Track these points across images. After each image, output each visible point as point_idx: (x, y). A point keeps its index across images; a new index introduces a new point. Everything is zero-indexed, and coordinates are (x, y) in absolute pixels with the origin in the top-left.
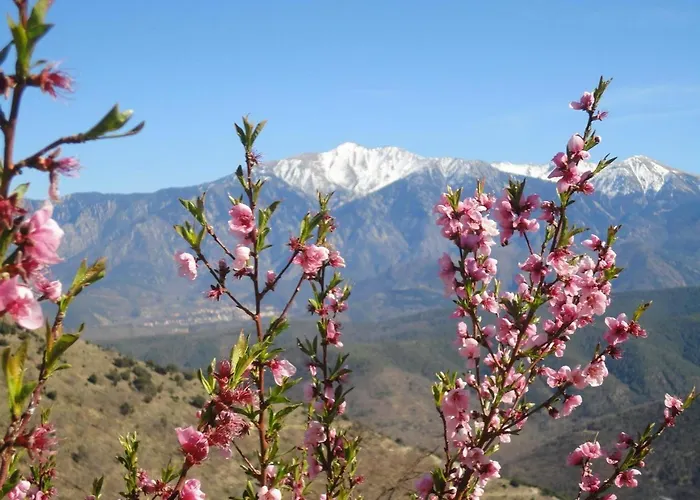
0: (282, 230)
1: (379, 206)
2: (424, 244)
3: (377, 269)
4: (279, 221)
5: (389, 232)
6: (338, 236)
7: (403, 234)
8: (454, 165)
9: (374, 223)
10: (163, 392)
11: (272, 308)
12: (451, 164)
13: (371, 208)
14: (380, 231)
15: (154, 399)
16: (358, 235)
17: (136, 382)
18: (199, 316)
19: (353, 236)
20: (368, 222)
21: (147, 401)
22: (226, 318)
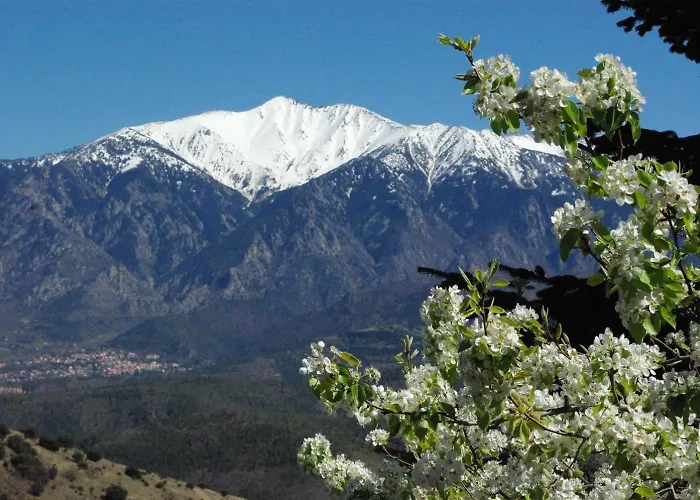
0: (173, 233)
1: (329, 198)
2: (399, 261)
3: (324, 297)
4: (168, 219)
5: (344, 241)
6: (264, 245)
7: (366, 244)
8: (447, 136)
9: (321, 227)
10: (58, 478)
11: (156, 357)
12: (443, 135)
13: (316, 201)
14: (330, 238)
15: (47, 489)
16: (295, 243)
17: (15, 462)
18: (34, 367)
19: (289, 245)
20: (312, 224)
21: (36, 492)
22: (81, 372)
